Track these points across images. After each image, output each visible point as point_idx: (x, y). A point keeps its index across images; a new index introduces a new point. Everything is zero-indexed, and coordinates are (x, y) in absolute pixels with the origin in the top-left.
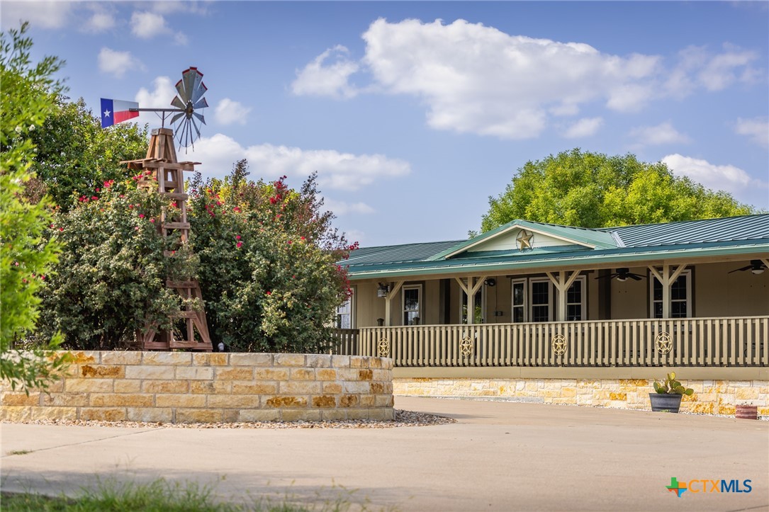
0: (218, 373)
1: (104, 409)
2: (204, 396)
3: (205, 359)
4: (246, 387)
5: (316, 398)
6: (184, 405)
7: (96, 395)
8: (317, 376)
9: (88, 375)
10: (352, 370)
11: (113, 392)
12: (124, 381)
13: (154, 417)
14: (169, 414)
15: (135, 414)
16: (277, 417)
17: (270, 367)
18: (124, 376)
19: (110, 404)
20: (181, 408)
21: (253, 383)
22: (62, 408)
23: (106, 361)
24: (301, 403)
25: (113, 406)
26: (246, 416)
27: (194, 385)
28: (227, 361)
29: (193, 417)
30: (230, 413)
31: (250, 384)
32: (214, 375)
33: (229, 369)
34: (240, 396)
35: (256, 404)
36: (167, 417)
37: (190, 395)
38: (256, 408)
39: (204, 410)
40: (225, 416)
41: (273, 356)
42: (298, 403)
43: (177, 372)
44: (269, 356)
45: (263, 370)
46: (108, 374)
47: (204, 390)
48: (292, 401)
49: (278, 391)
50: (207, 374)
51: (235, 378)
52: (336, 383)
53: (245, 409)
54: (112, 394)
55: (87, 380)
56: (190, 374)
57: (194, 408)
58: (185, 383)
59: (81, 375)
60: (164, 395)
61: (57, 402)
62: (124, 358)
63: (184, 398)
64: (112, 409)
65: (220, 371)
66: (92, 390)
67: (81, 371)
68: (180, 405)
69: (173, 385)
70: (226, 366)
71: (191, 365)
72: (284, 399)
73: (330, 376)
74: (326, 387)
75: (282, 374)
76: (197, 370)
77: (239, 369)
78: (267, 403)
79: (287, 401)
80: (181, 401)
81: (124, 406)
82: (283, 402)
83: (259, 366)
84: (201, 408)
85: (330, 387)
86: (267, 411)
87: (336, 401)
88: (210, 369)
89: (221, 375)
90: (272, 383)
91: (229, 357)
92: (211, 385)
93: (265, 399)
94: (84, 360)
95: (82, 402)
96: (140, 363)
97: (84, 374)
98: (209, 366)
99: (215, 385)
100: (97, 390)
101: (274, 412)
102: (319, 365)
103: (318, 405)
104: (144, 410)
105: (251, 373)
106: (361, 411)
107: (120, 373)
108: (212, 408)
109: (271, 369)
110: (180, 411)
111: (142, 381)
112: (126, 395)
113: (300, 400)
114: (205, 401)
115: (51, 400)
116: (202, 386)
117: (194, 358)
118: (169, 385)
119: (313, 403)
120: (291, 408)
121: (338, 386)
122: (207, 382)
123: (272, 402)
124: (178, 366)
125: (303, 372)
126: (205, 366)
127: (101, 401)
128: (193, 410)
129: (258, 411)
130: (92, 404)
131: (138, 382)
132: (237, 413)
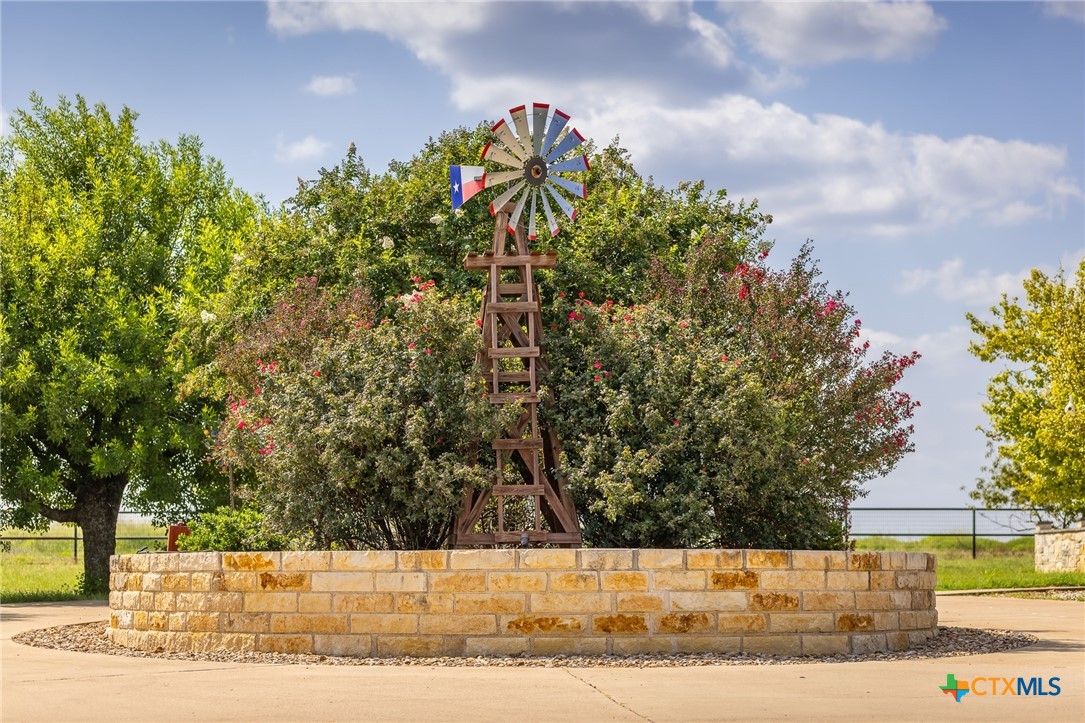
0: (432, 582)
1: (286, 636)
2: (414, 616)
3: (414, 560)
4: (476, 602)
5: (601, 619)
6: (388, 630)
7: (277, 616)
8: (603, 583)
9: (269, 588)
10: (690, 573)
11: (298, 611)
12: (311, 595)
13: (347, 649)
14: (366, 645)
15: (323, 645)
16: (525, 649)
17: (513, 570)
18: (311, 588)
19: (294, 630)
20: (384, 635)
21: (487, 597)
22: (241, 635)
23: (287, 566)
24: (569, 627)
25: (297, 633)
26: (476, 647)
27: (399, 602)
28: (445, 562)
29: (400, 649)
30: (453, 642)
31: (481, 597)
32: (428, 584)
33: (449, 575)
34: (466, 617)
35: (492, 629)
36: (363, 648)
37: (395, 617)
38: (490, 635)
39: (415, 639)
40: (446, 648)
41: (518, 554)
42: (564, 627)
43: (377, 580)
44: (509, 553)
45: (502, 576)
46: (291, 585)
47: (414, 607)
48: (554, 623)
49: (529, 609)
50: (417, 583)
51: (458, 588)
52: (648, 594)
53: (476, 636)
54: (297, 615)
55: (267, 594)
56: (393, 583)
57: (401, 635)
58: (389, 598)
59: (260, 588)
60: (362, 616)
61: (237, 626)
62: (308, 561)
63: (387, 621)
64: (295, 636)
65: (435, 578)
66: (273, 610)
67: (260, 581)
68: (382, 631)
69: (370, 602)
70: (445, 571)
71: (395, 571)
72: (539, 621)
73: (632, 584)
74: (623, 601)
75: (532, 583)
76: (403, 578)
77: (464, 574)
78: (509, 627)
79: (544, 624)
80: (383, 624)
81: (311, 632)
82: (537, 625)
83: (494, 570)
84: (411, 635)
85: (633, 600)
86: (508, 640)
87: (647, 624)
88: (421, 575)
89: (437, 585)
90: (517, 596)
91: (449, 556)
92: (424, 601)
93: (505, 621)
94: (262, 566)
95: (262, 626)
96: (330, 569)
97: (264, 586)
98: (420, 571)
99: (429, 599)
100: (278, 610)
101: (521, 641)
102: (607, 567)
103: (606, 630)
104: (335, 638)
105: (482, 580)
106: (716, 641)
107: (305, 583)
108: (427, 635)
109: (514, 574)
110: (382, 639)
111: (333, 594)
112: (313, 616)
113: (566, 622)
114: (416, 624)
115: (231, 623)
116: (411, 602)
117: (400, 560)
118: (367, 601)
119: (594, 627)
120: (552, 636)
121: (651, 599)
122: (417, 596)
123: (518, 626)
124: (379, 572)
125: (574, 577)
126: (415, 571)
127: (282, 625)
128: (400, 638)
129: (495, 639)
130: (272, 630)
131: (327, 597)
132: (463, 642)
